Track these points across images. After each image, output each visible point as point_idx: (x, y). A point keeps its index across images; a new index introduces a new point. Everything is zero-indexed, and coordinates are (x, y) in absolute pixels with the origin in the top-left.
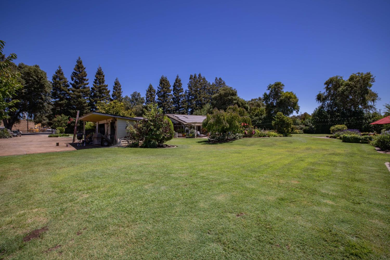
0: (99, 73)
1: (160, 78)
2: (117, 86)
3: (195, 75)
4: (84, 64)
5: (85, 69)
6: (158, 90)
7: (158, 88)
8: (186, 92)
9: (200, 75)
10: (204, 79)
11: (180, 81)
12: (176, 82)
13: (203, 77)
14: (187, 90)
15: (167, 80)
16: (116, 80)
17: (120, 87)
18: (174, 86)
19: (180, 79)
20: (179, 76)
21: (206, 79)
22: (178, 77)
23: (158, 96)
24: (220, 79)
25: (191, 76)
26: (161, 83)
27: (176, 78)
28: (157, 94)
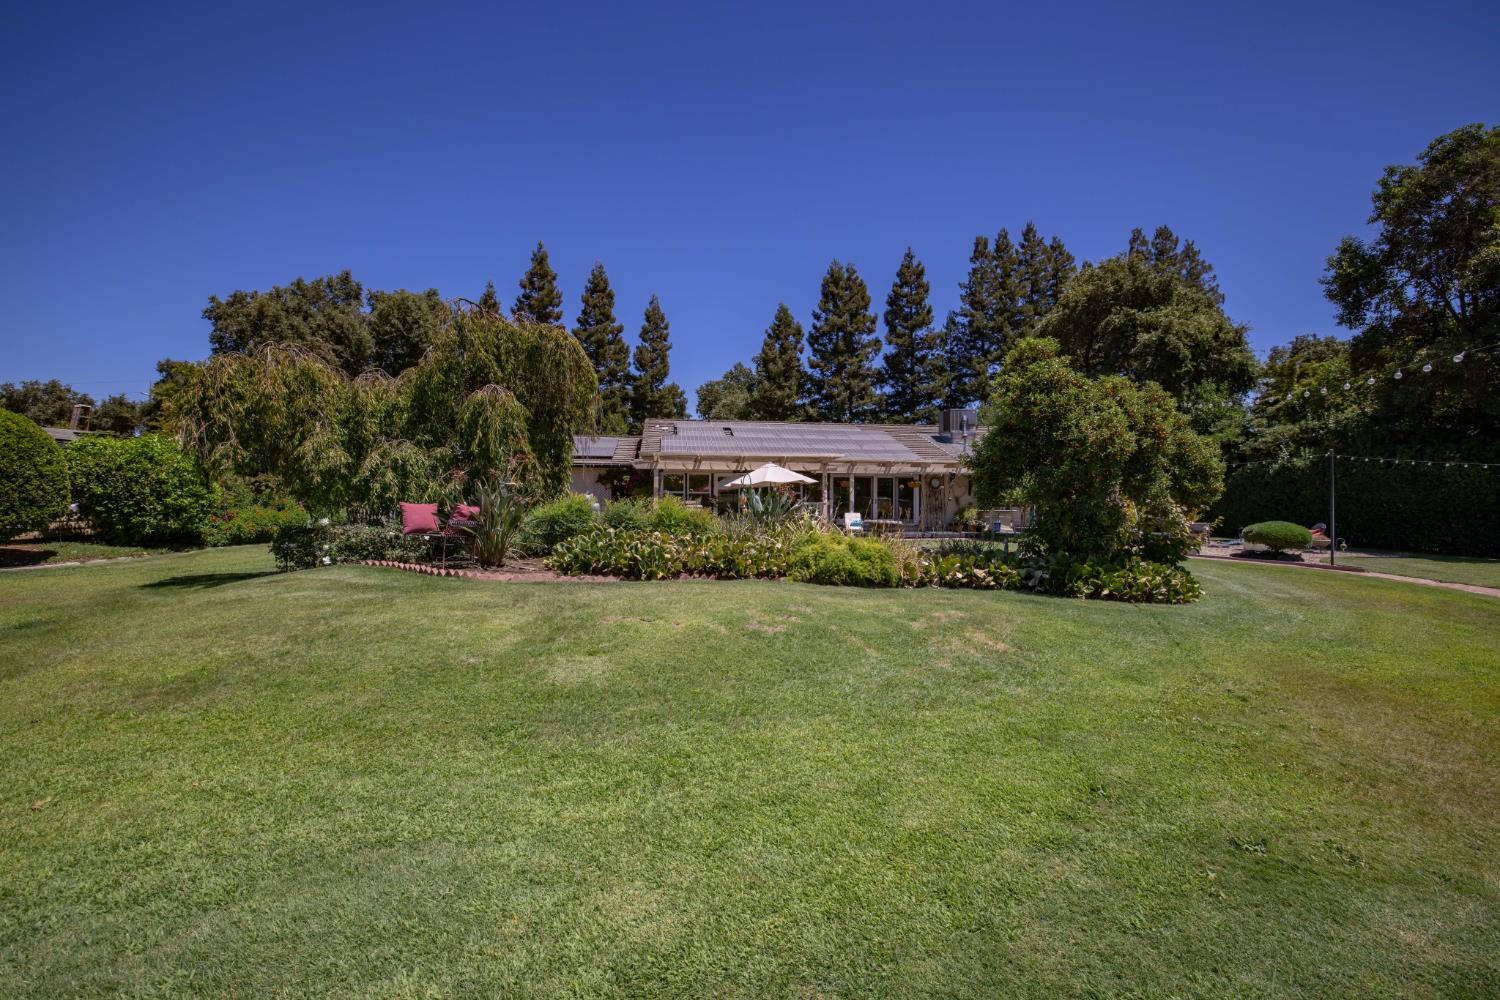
0: (598, 288)
1: (823, 274)
2: (655, 326)
3: (1003, 236)
4: (552, 265)
5: (554, 279)
6: (815, 327)
7: (817, 317)
8: (952, 322)
9: (1028, 233)
10: (1056, 247)
11: (920, 274)
12: (905, 283)
13: (1048, 242)
14: (956, 314)
15: (853, 277)
16: (651, 303)
17: (666, 328)
18: (893, 301)
19: (919, 265)
20: (914, 252)
21: (1068, 248)
22: (909, 256)
23: (815, 351)
24: (1163, 234)
25: (977, 245)
26: (827, 295)
27: (898, 263)
28: (811, 344)
